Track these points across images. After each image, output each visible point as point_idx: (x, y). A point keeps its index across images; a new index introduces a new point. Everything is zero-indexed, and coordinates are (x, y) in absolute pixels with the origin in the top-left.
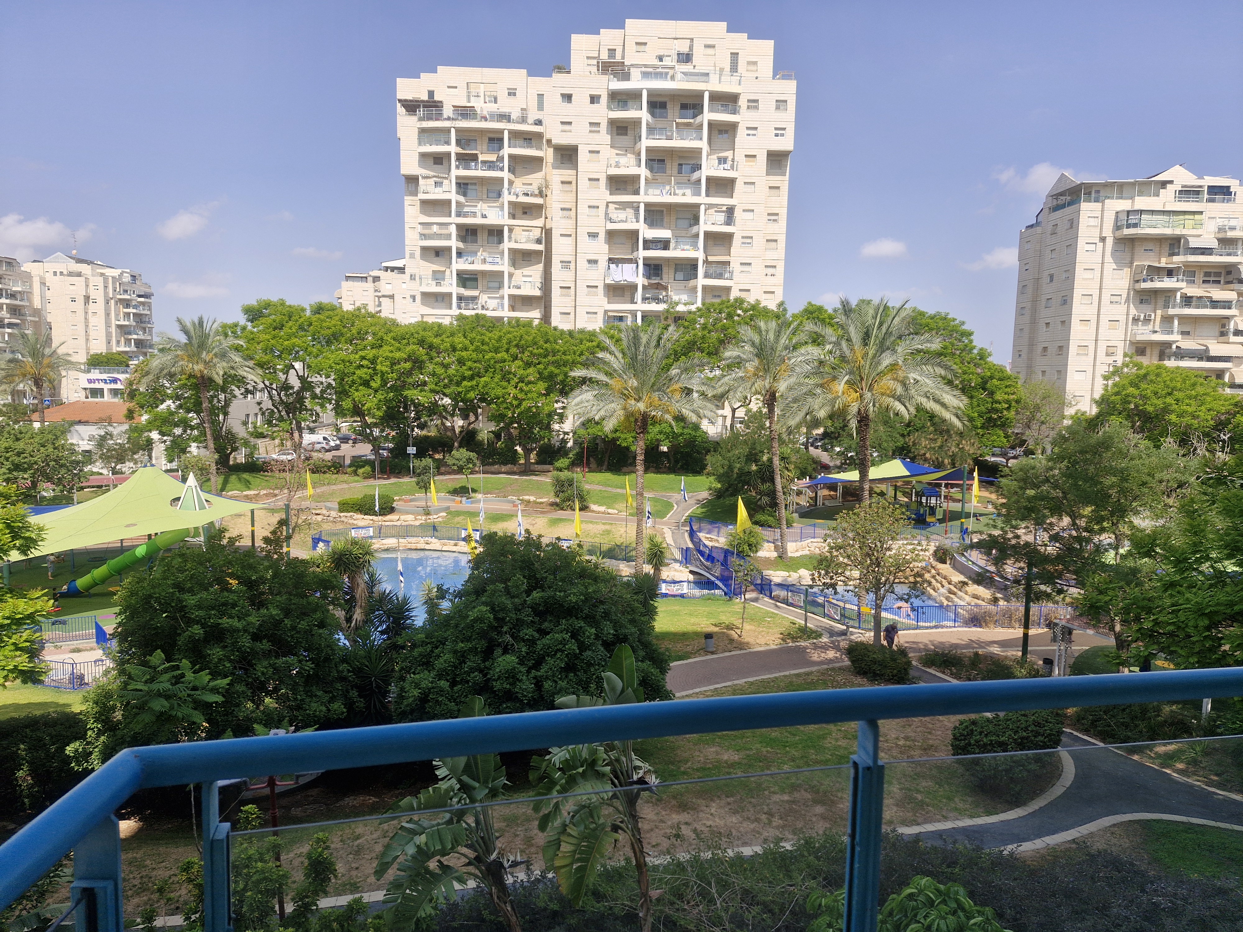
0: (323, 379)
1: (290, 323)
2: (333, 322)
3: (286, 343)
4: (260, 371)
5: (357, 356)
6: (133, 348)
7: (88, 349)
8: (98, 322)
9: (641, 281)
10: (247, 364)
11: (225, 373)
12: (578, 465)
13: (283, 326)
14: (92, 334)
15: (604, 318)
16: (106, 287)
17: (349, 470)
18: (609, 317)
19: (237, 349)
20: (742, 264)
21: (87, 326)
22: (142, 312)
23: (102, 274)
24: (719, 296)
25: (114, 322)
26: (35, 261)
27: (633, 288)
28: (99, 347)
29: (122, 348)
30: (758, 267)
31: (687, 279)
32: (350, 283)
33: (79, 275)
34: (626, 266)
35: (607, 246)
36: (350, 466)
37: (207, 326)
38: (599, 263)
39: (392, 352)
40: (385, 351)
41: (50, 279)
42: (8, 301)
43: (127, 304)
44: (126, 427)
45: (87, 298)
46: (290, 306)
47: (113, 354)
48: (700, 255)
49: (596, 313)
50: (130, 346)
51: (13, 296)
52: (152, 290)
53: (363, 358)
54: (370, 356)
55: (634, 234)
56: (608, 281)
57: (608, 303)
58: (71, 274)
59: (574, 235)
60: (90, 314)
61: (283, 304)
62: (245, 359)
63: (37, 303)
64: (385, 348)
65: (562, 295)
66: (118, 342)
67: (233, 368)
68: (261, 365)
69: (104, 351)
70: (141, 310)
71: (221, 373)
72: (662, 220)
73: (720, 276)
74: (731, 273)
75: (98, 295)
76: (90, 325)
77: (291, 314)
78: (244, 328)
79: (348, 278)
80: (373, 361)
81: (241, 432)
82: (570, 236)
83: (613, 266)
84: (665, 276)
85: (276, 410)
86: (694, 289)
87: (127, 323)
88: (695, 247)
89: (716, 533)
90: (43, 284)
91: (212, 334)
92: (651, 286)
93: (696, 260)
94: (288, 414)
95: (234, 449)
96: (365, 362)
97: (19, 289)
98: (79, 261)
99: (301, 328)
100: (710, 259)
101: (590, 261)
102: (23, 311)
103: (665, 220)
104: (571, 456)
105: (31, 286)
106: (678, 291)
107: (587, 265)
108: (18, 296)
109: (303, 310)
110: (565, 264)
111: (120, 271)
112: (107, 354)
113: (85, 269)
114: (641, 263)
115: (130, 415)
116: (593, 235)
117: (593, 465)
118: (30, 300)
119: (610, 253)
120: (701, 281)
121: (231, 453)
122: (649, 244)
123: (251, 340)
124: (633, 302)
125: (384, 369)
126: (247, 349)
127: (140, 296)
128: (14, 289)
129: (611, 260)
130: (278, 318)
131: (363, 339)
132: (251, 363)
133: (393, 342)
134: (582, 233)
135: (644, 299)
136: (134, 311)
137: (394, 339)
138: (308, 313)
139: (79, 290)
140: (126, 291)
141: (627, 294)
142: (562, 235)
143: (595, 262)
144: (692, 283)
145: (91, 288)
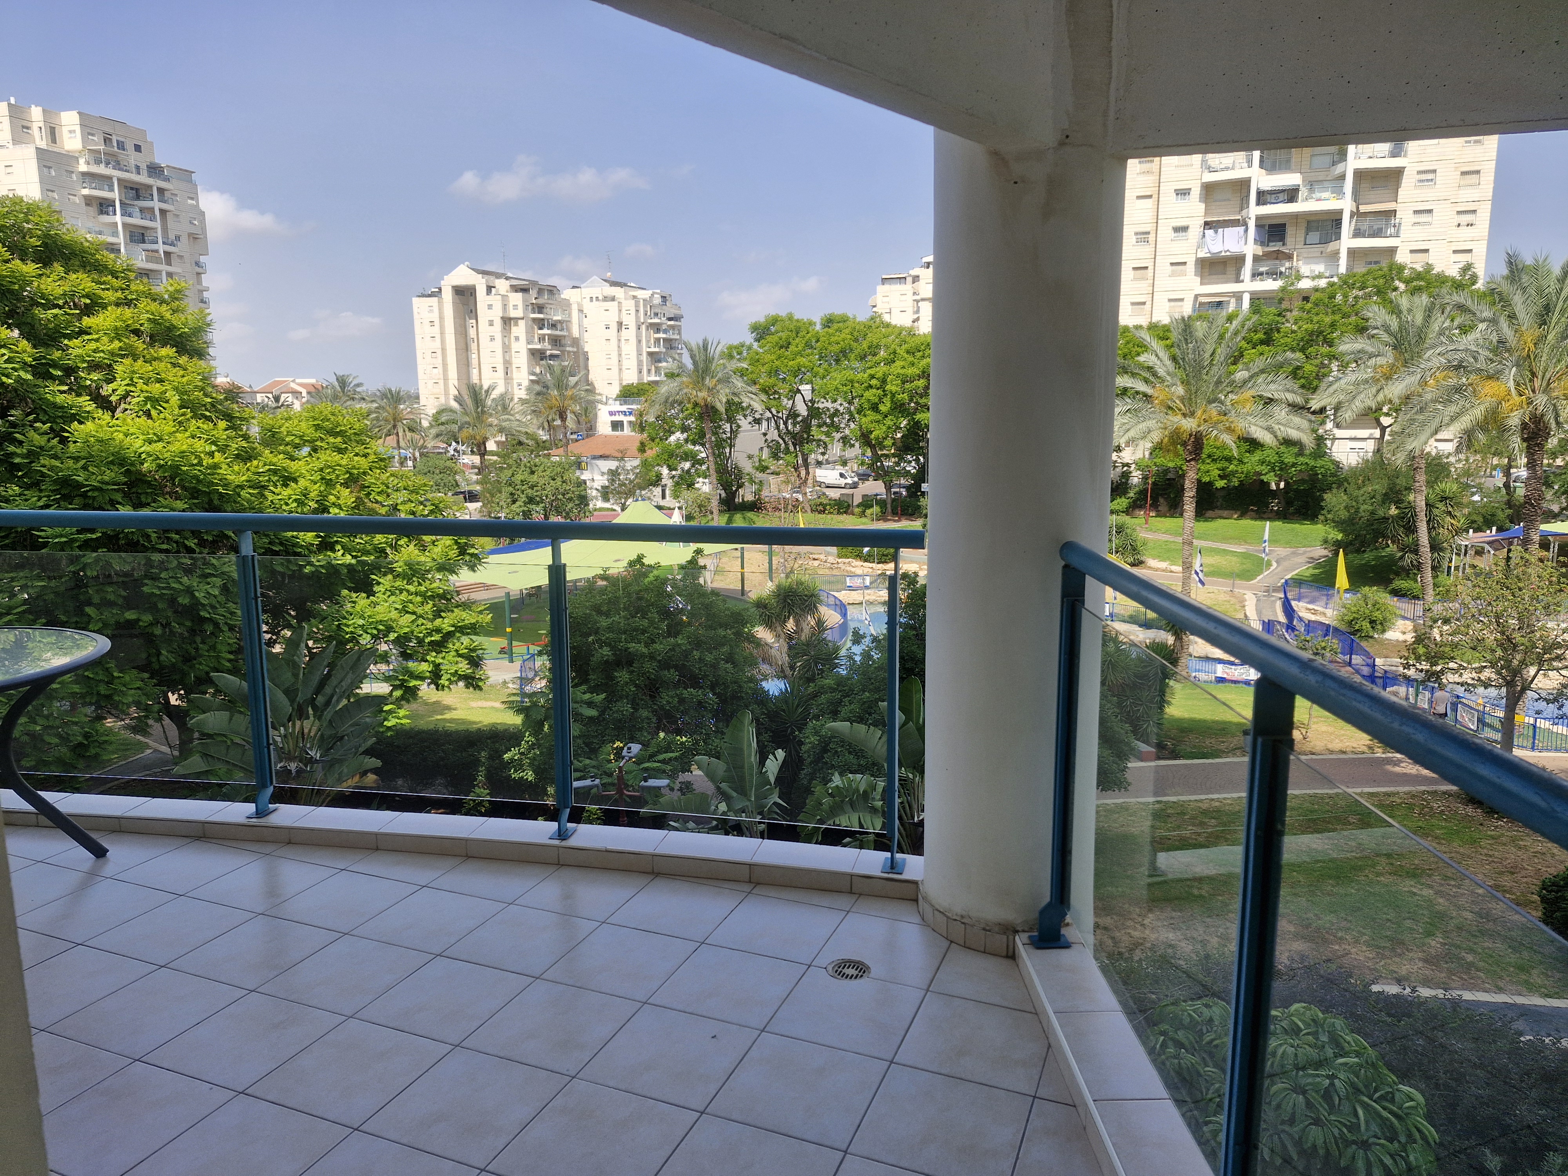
0: (829, 405)
1: (797, 340)
2: (843, 336)
3: (791, 363)
4: (764, 397)
5: (866, 375)
6: (663, 378)
7: (621, 380)
8: (630, 349)
9: (1250, 249)
10: (750, 389)
11: (728, 402)
12: (1140, 507)
13: (789, 344)
14: (626, 364)
15: (1194, 305)
16: (637, 311)
17: (856, 510)
18: (1201, 304)
19: (742, 373)
20: (1416, 212)
21: (620, 355)
22: (672, 337)
23: (634, 297)
24: (1376, 263)
25: (645, 350)
26: (574, 287)
27: (1240, 260)
28: (631, 378)
29: (653, 378)
30: (1444, 215)
31: (1325, 241)
32: (887, 287)
33: (613, 299)
34: (1228, 231)
35: (1203, 206)
36: (858, 506)
37: (711, 350)
38: (1190, 230)
39: (903, 367)
40: (897, 368)
41: (588, 306)
42: (549, 332)
43: (657, 328)
44: (636, 462)
45: (620, 324)
46: (798, 321)
47: (643, 384)
48: (1346, 204)
49: (1182, 300)
50: (660, 375)
51: (553, 326)
52: (681, 312)
53: (872, 377)
54: (880, 375)
55: (1243, 185)
56: (1202, 254)
57: (1201, 284)
58: (606, 299)
59: (1155, 196)
60: (623, 342)
61: (790, 317)
62: (748, 384)
63: (575, 333)
64: (899, 363)
65: (1135, 279)
66: (649, 371)
67: (734, 394)
68: (765, 391)
69: (636, 382)
70: (671, 335)
71: (724, 400)
72: (1288, 161)
73: (1377, 233)
74: (1397, 227)
75: (630, 320)
76: (623, 353)
77: (798, 329)
78: (750, 348)
79: (884, 281)
80: (884, 381)
81: (747, 467)
82: (1150, 197)
83: (1210, 233)
84: (1289, 239)
85: (781, 441)
86: (1336, 254)
87: (657, 350)
88: (1339, 192)
89: (1323, 603)
90: (581, 311)
91: (716, 357)
92: (1267, 256)
93: (1340, 212)
94: (795, 445)
95: (740, 486)
96: (874, 382)
97: (559, 318)
98: (614, 284)
99: (808, 345)
100: (1363, 208)
101: (1177, 230)
102: (563, 342)
103: (1293, 160)
104: (1132, 495)
105: (570, 315)
106: (1309, 259)
107: (1173, 235)
108: (559, 326)
109: (811, 323)
110: (1143, 237)
111: (650, 292)
112: (638, 384)
113: (618, 292)
114: (1252, 224)
115: (642, 448)
116: (1183, 193)
117: (1163, 508)
118: (569, 330)
119: (1206, 213)
120: (1347, 241)
121: (737, 490)
122: (1263, 197)
123: (756, 361)
124: (1238, 280)
125: (894, 389)
126: (752, 373)
127: (670, 319)
128: (555, 318)
129: (1207, 225)
130: (784, 335)
131: (875, 355)
132: (753, 389)
133: (906, 356)
134: (1168, 189)
135: (1255, 275)
136: (664, 336)
137: (908, 352)
138: (818, 327)
139: (612, 318)
140: (656, 314)
141: (1231, 270)
142: (1139, 197)
143: (1185, 229)
144: (1332, 246)
145: (624, 312)
